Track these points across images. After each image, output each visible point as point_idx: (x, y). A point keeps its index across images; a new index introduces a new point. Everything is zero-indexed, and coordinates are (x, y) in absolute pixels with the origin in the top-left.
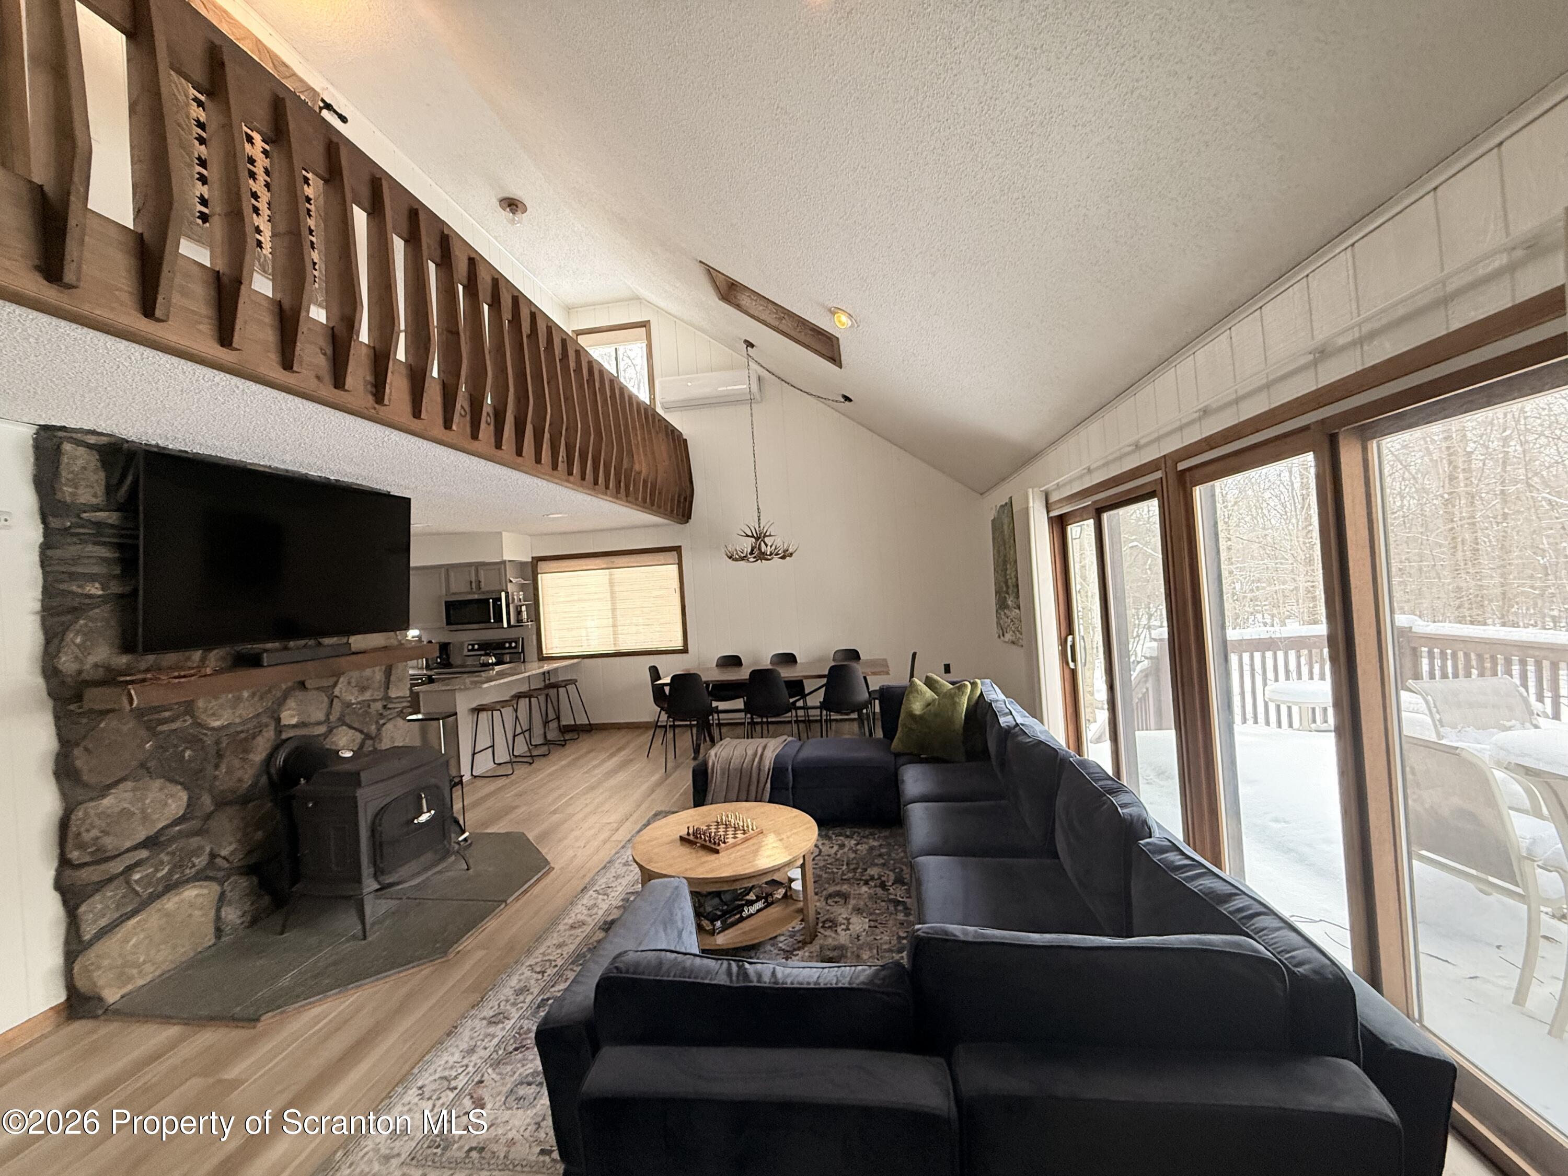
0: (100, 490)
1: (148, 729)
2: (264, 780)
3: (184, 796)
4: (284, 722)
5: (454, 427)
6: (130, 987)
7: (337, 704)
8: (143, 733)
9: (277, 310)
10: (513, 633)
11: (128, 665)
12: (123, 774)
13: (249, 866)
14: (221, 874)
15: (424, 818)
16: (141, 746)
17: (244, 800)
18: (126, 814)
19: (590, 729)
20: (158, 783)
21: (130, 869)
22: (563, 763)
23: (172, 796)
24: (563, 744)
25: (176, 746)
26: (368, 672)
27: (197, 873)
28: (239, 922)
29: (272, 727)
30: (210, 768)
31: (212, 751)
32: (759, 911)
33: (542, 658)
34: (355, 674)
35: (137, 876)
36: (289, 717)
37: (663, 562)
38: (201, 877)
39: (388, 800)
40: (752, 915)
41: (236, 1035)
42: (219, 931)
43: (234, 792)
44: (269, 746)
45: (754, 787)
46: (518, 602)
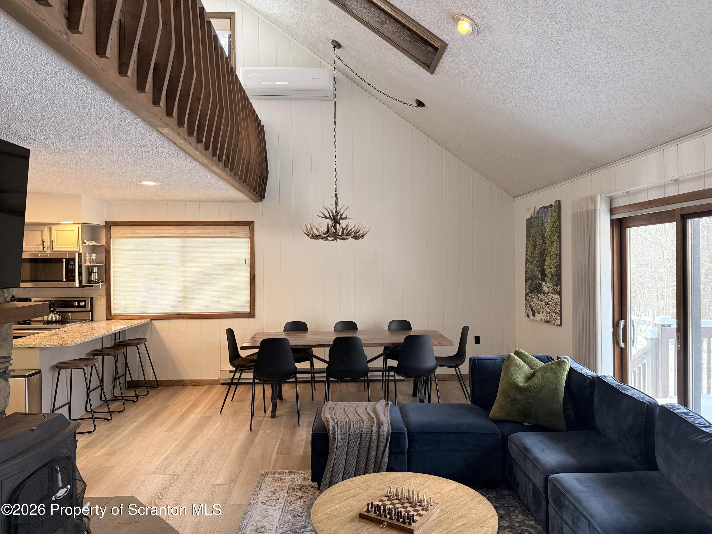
5: (129, 74)
10: (83, 293)
15: (61, 494)
19: (156, 385)
33: (109, 316)
37: (232, 235)
39: (23, 477)
45: (373, 453)
46: (90, 263)
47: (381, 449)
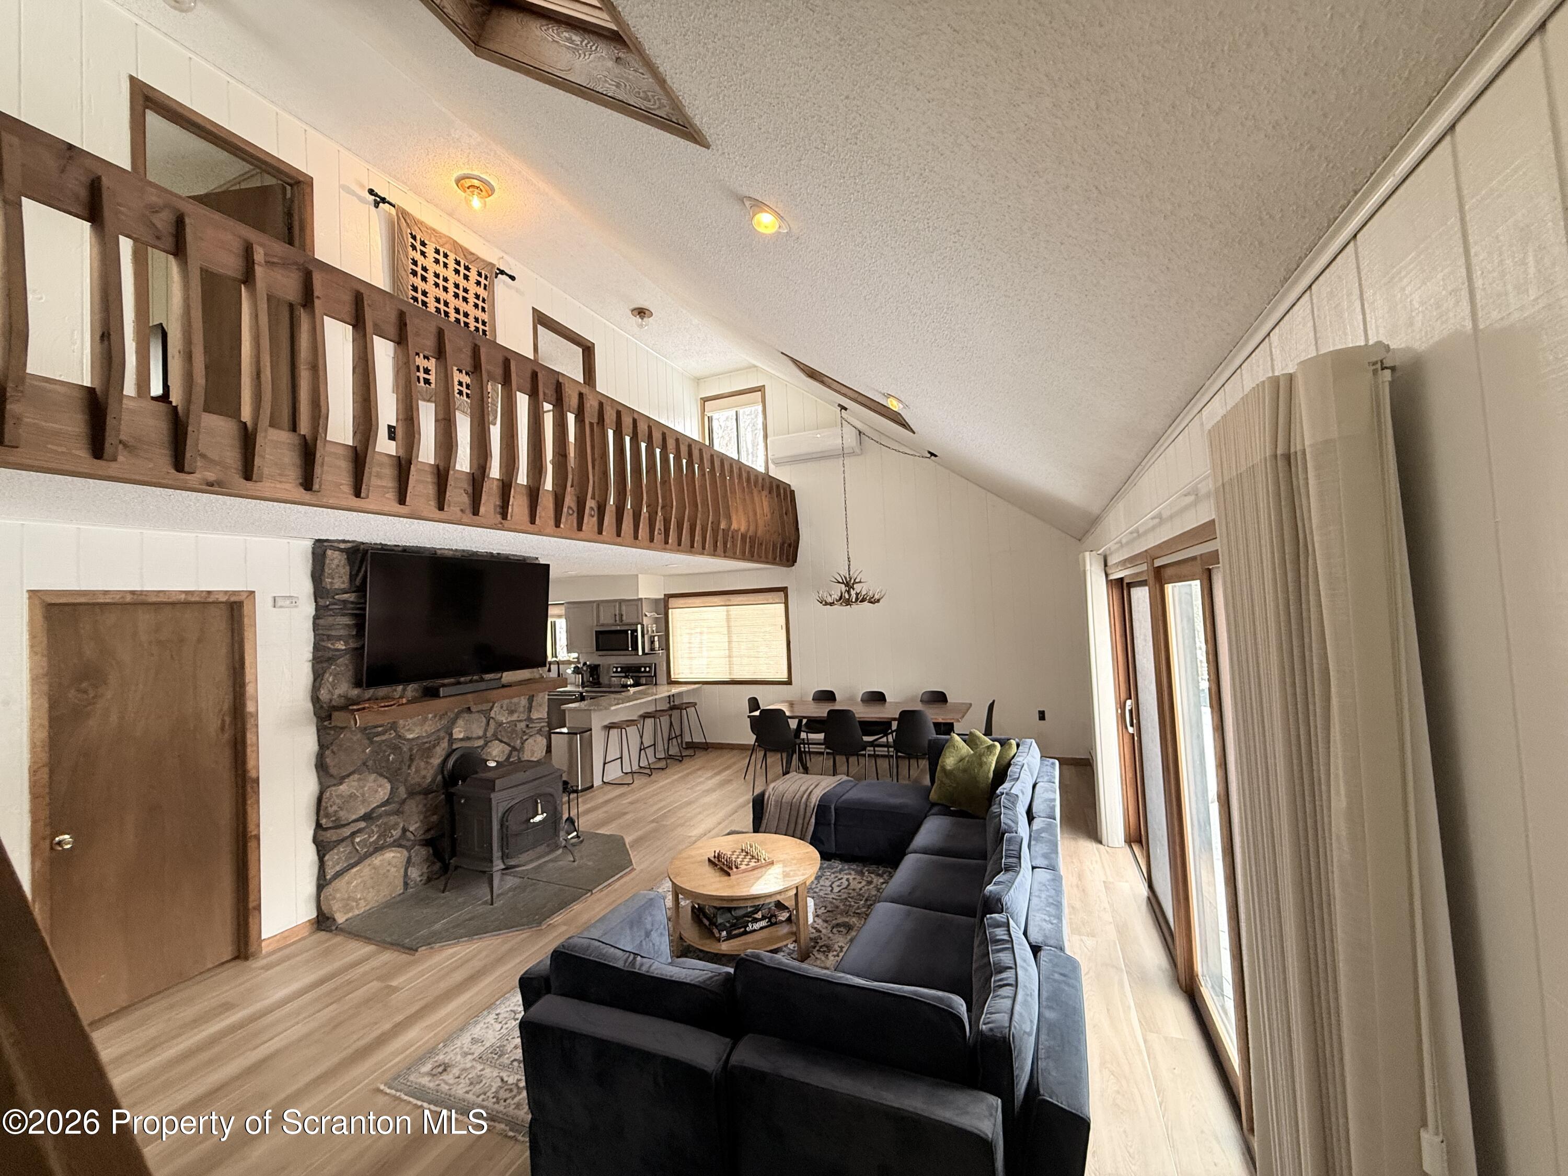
0: (346, 578)
1: (368, 739)
2: (439, 778)
3: (388, 786)
4: (455, 737)
5: (562, 526)
6: (350, 915)
7: (492, 724)
8: (367, 742)
9: (435, 472)
10: (647, 660)
11: (358, 696)
12: (352, 769)
13: (426, 840)
14: (409, 844)
15: (538, 818)
16: (364, 751)
17: (426, 792)
18: (353, 796)
19: (706, 747)
20: (373, 776)
21: (354, 834)
22: (676, 777)
23: (380, 786)
24: (680, 759)
25: (385, 751)
26: (515, 700)
27: (394, 841)
28: (419, 879)
29: (446, 740)
30: (405, 768)
31: (407, 756)
32: (762, 928)
33: (671, 683)
34: (506, 702)
35: (358, 840)
36: (458, 733)
37: (771, 601)
38: (397, 844)
39: (513, 803)
40: (755, 931)
41: (404, 957)
42: (406, 884)
43: (419, 785)
44: (444, 753)
45: (800, 821)
46: (651, 633)
47: (807, 819)
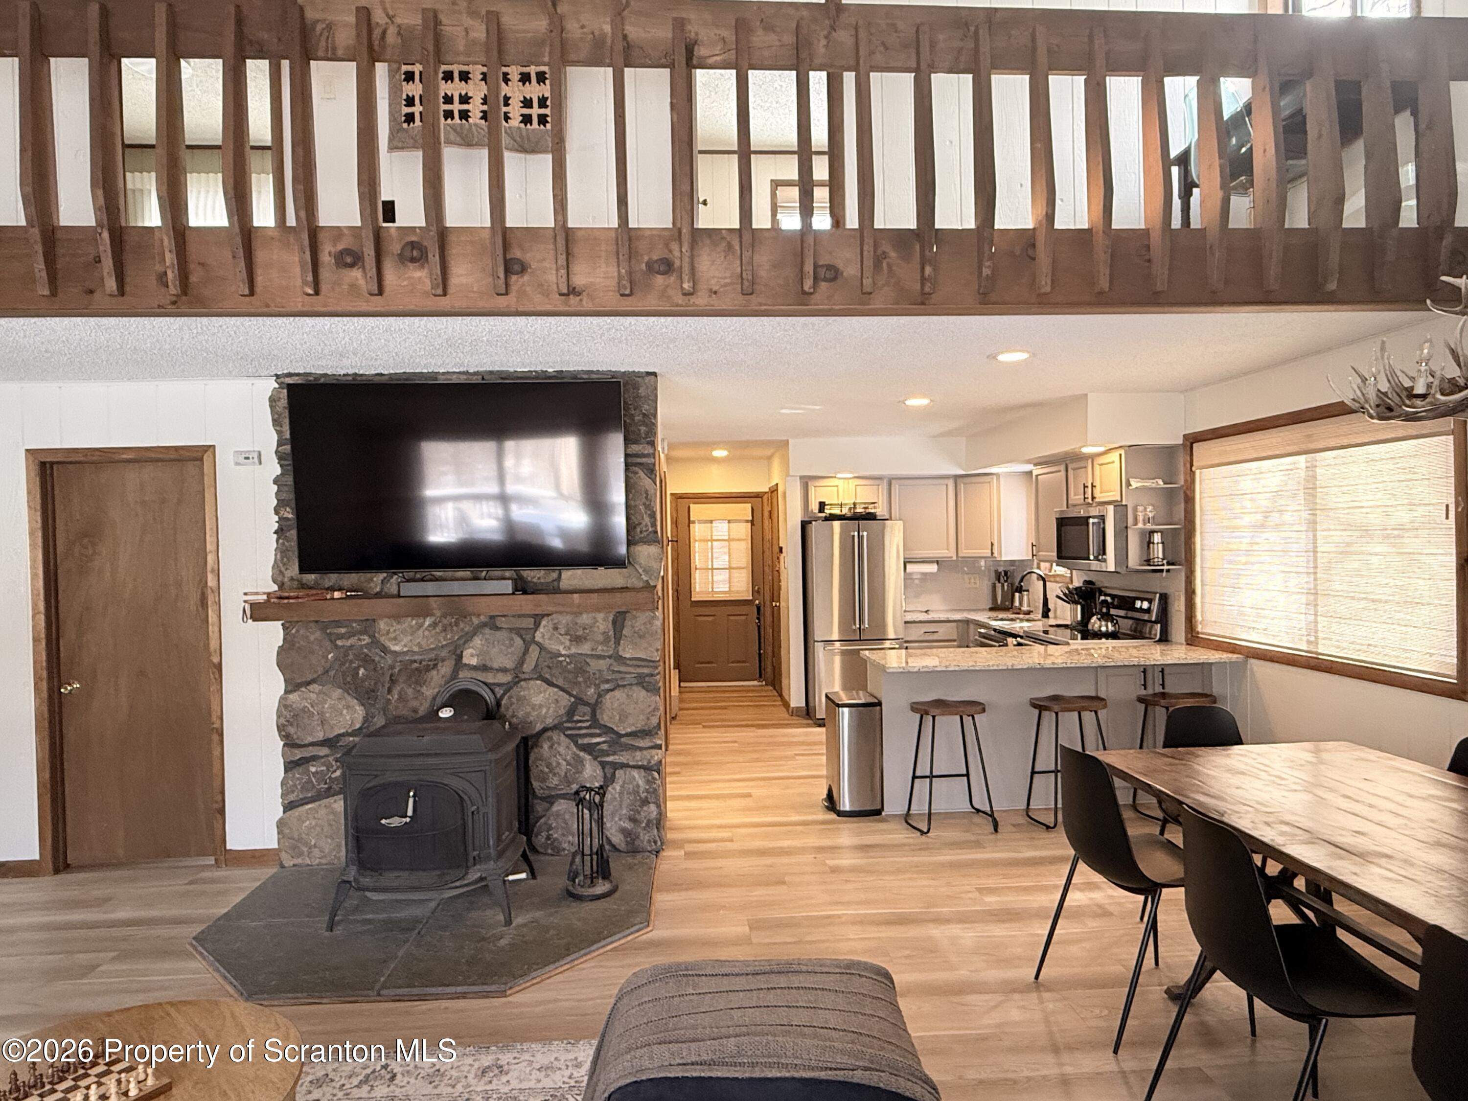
1: (331, 641)
3: (360, 710)
4: (465, 660)
7: (534, 652)
8: (326, 644)
12: (309, 677)
15: (395, 822)
16: (324, 655)
20: (340, 692)
21: (306, 760)
23: (350, 708)
25: (351, 662)
26: (585, 619)
29: (450, 663)
30: (382, 691)
31: (385, 676)
33: (1193, 638)
35: (313, 769)
36: (470, 657)
39: (376, 782)
44: (444, 681)
46: (1144, 524)
